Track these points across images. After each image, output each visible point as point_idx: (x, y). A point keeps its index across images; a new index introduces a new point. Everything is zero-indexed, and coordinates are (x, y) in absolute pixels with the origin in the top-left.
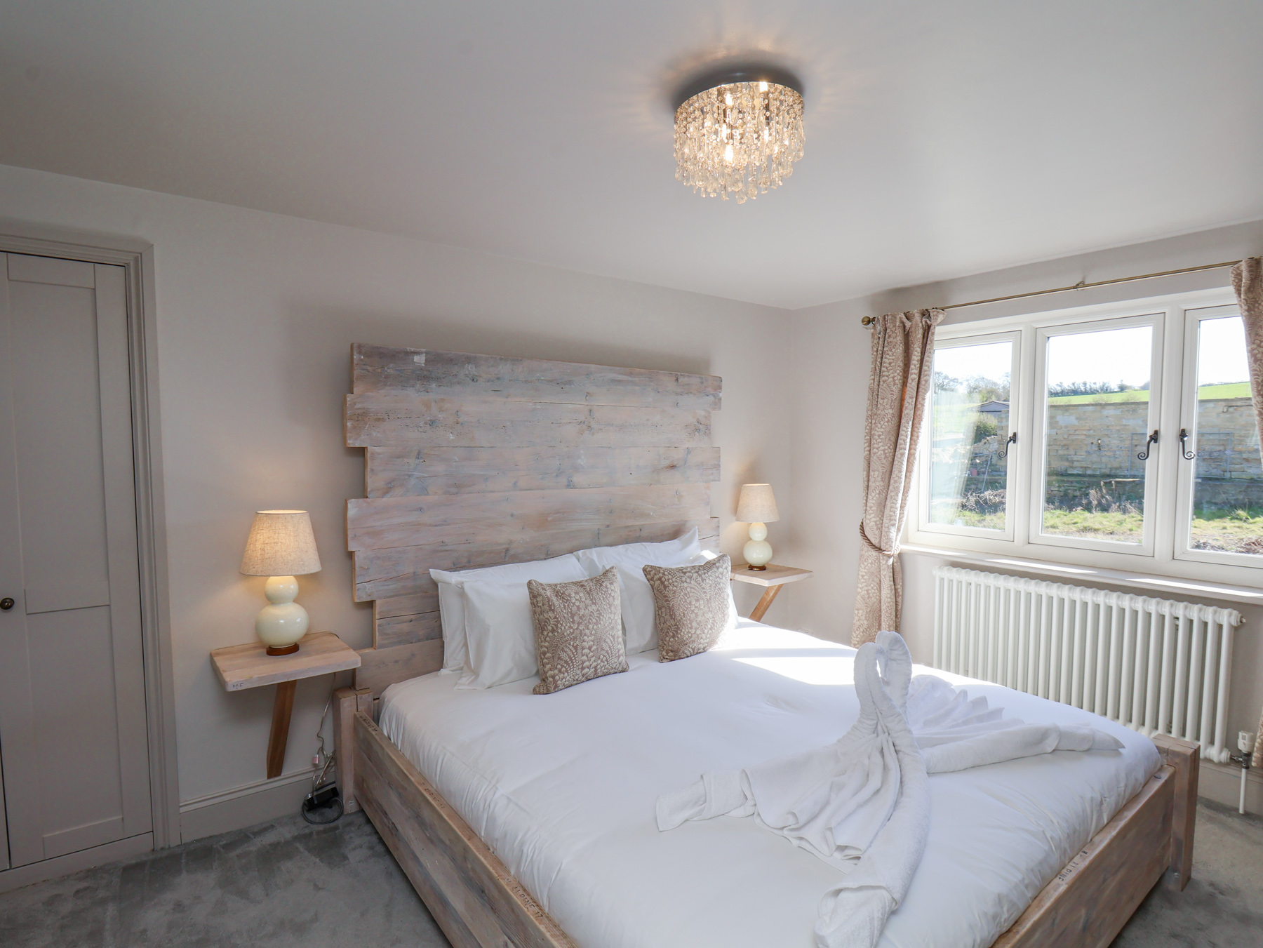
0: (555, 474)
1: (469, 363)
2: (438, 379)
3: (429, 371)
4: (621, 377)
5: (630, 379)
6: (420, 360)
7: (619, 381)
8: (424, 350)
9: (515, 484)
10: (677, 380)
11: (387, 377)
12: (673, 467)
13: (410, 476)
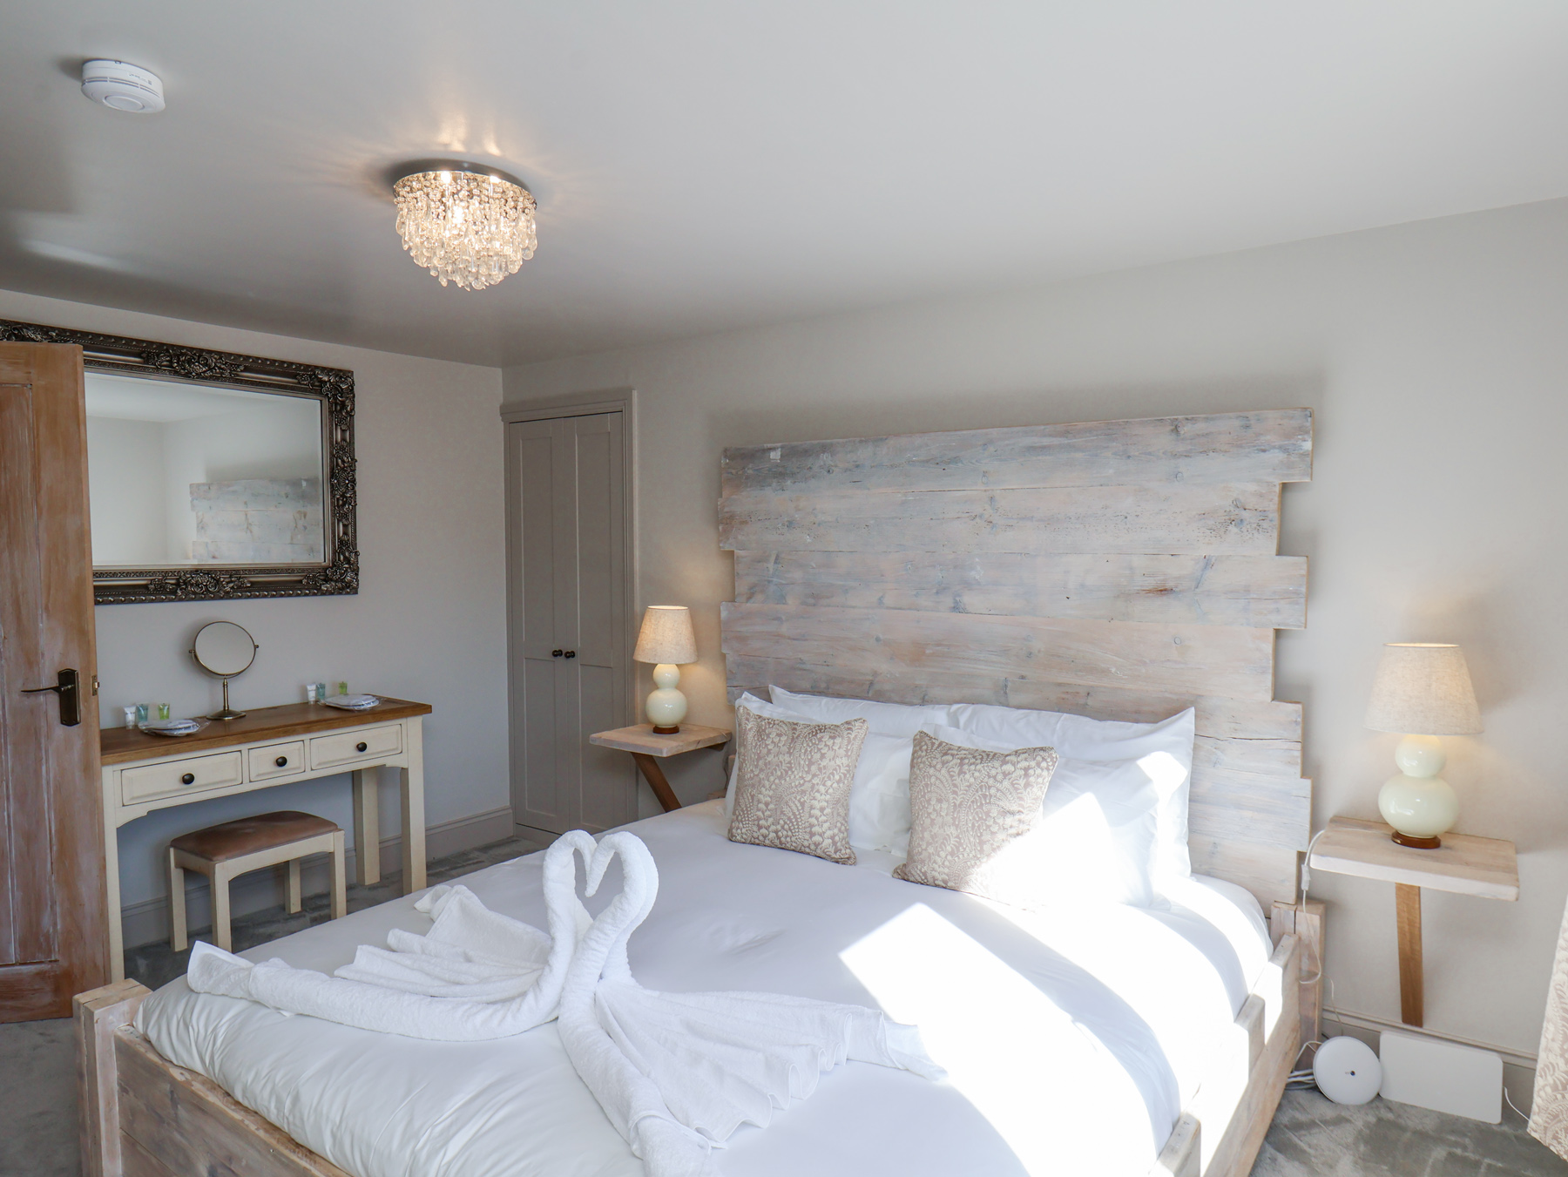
0: (935, 591)
1: (824, 452)
2: (793, 474)
3: (783, 466)
4: (1046, 441)
5: (1065, 441)
6: (775, 456)
7: (1044, 448)
8: (779, 445)
9: (880, 600)
10: (1176, 430)
11: (747, 478)
12: (1163, 591)
13: (769, 582)
